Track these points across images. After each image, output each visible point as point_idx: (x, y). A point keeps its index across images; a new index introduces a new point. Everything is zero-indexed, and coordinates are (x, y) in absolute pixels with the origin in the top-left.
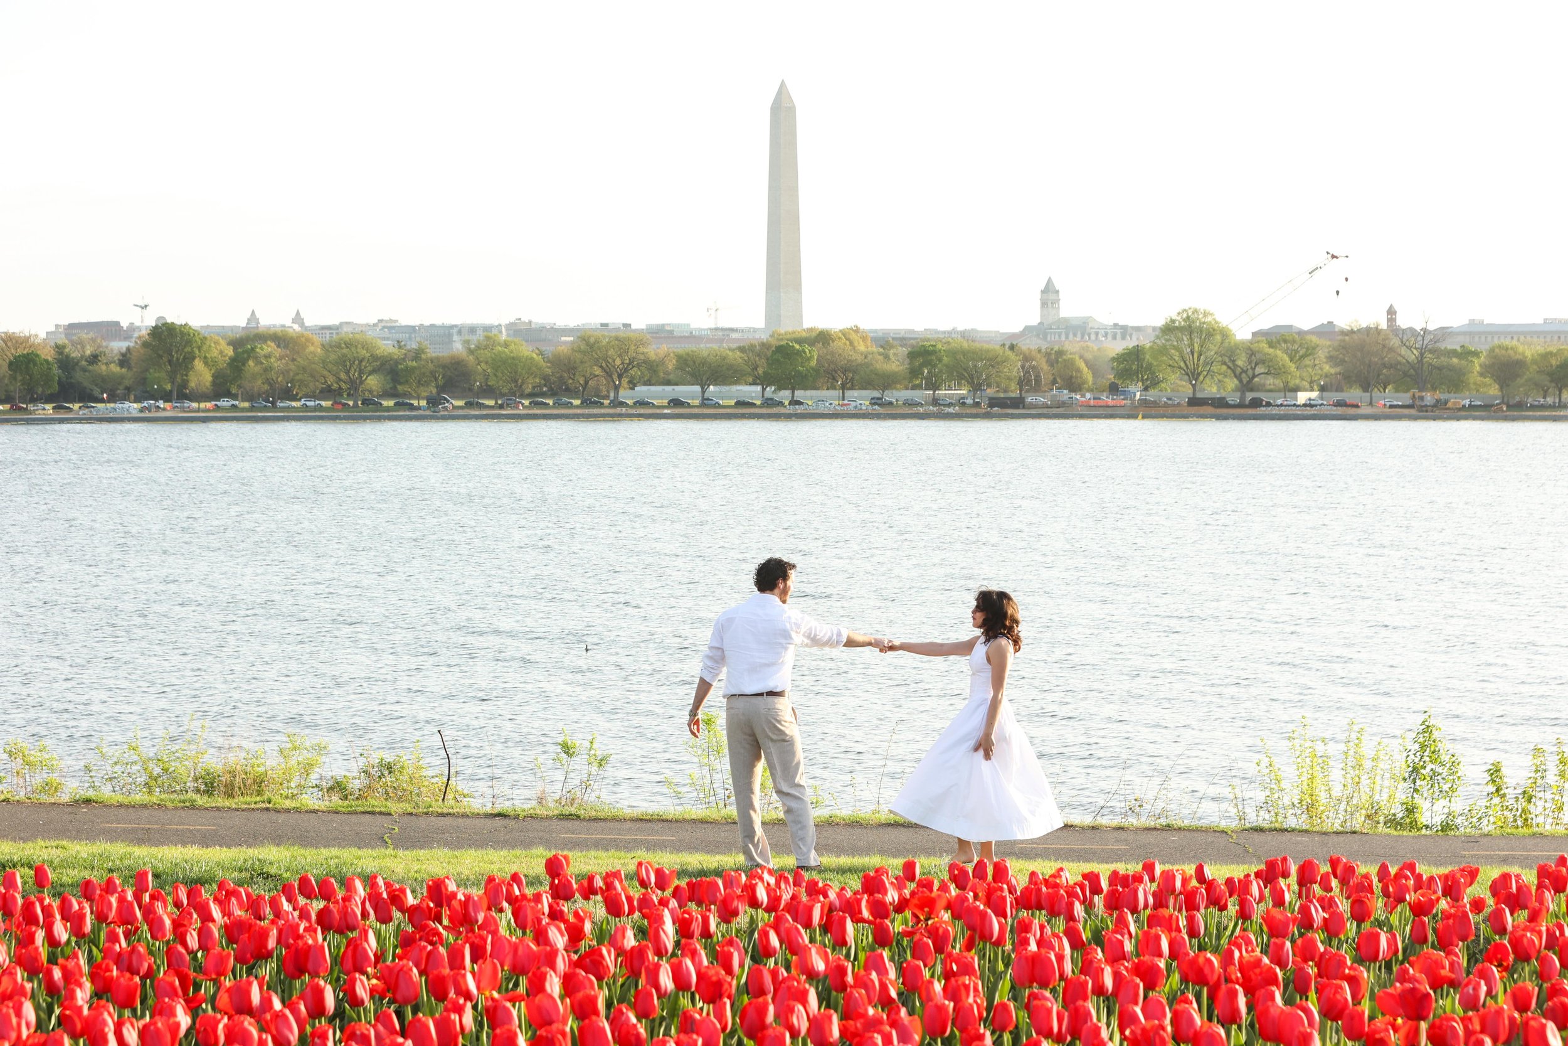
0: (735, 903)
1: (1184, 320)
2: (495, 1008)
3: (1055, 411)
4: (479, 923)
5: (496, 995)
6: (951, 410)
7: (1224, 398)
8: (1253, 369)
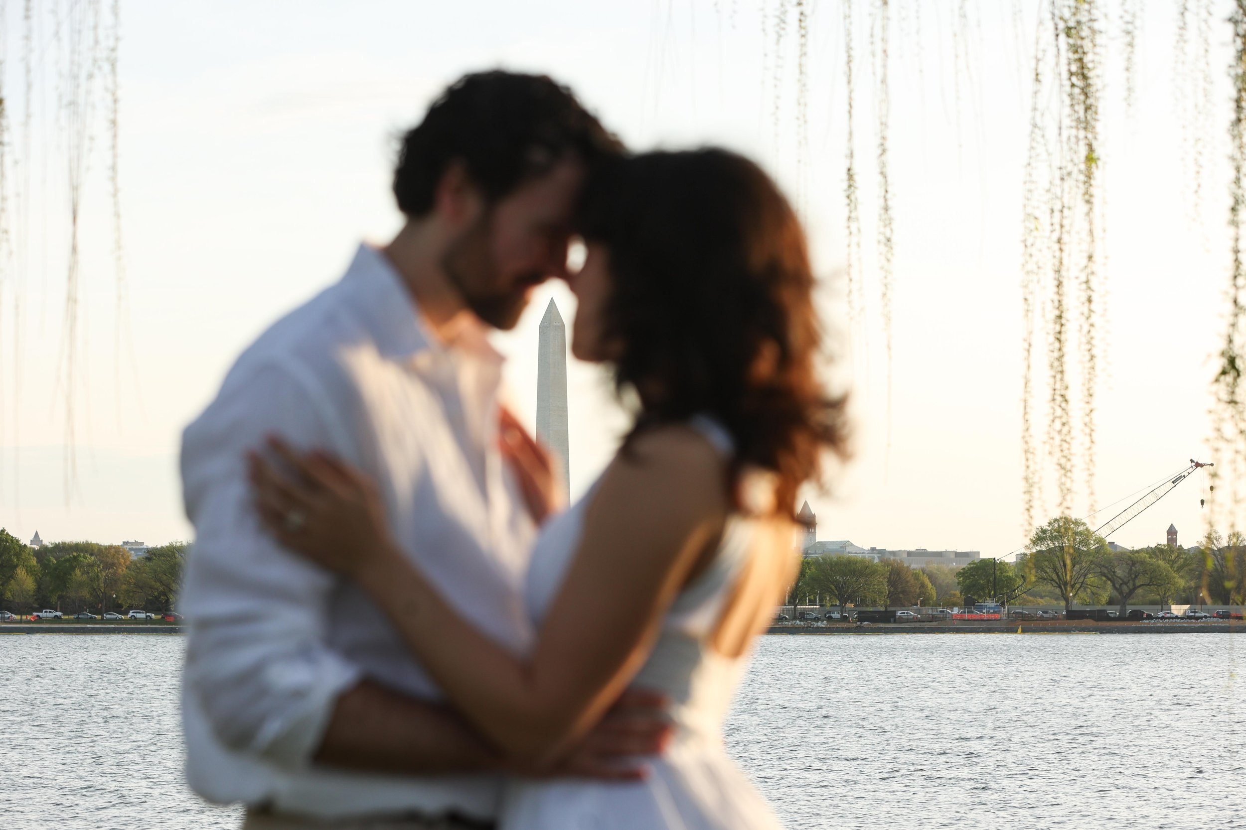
1: (1055, 531)
3: (927, 625)
6: (820, 624)
7: (1105, 611)
8: (1134, 580)
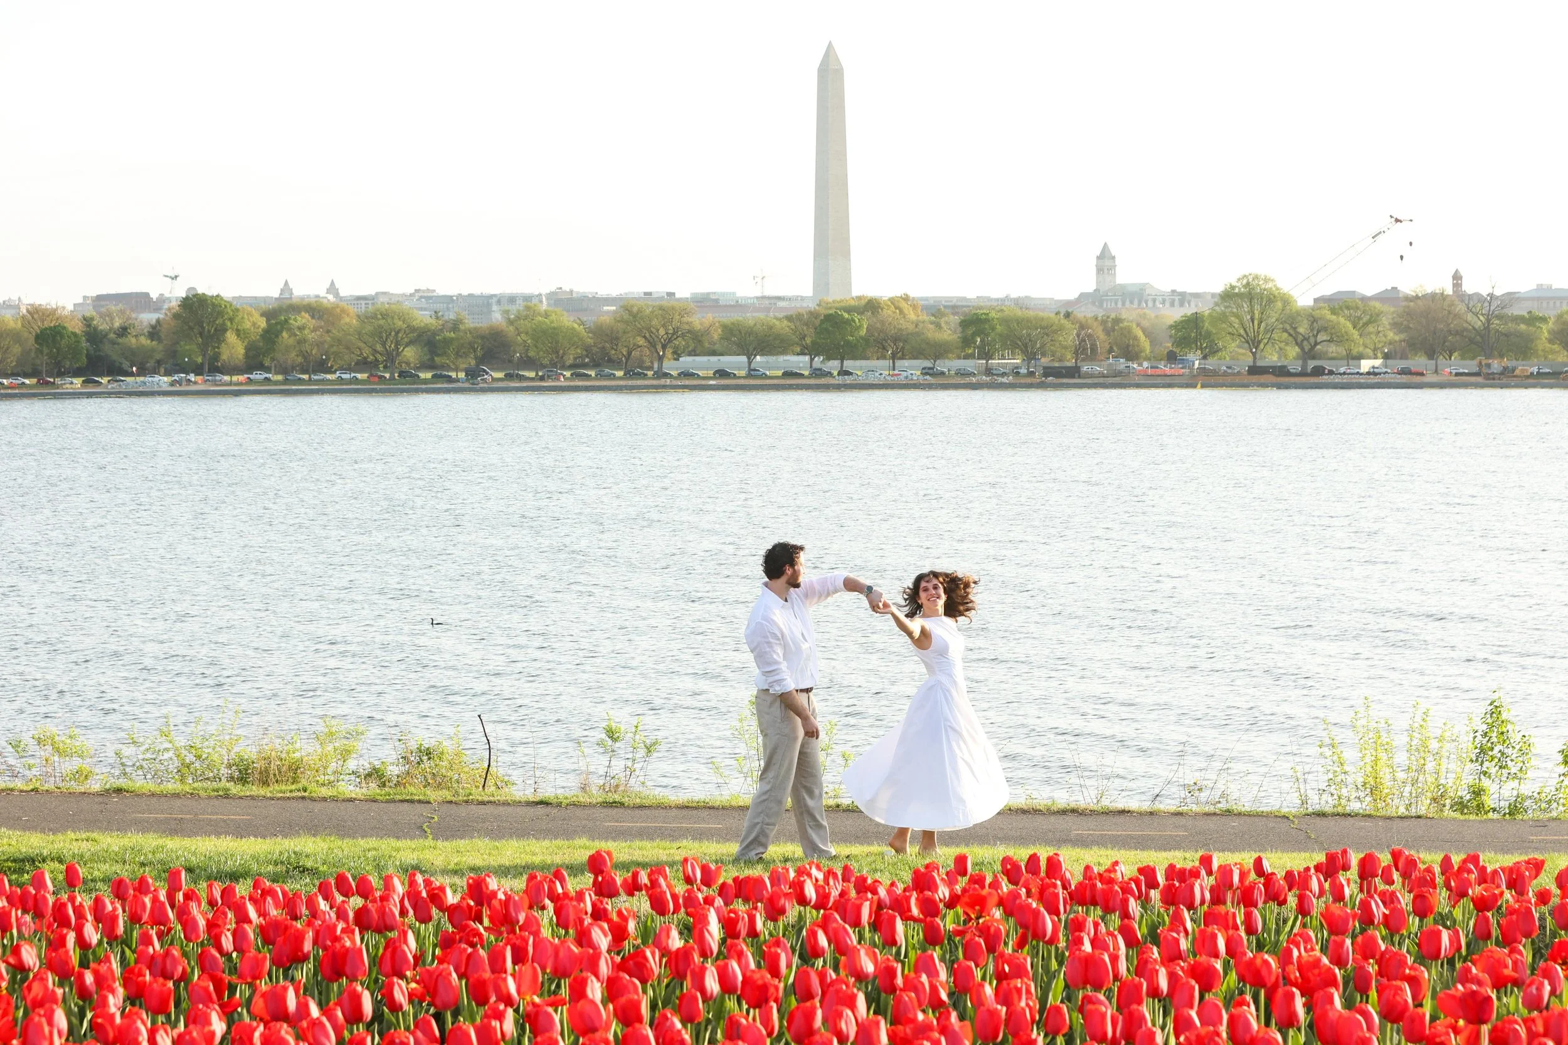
0: (782, 901)
1: (1244, 286)
2: (537, 1014)
3: (1110, 380)
4: (521, 923)
5: (537, 999)
6: (1004, 380)
7: (1285, 367)
8: (1315, 336)
